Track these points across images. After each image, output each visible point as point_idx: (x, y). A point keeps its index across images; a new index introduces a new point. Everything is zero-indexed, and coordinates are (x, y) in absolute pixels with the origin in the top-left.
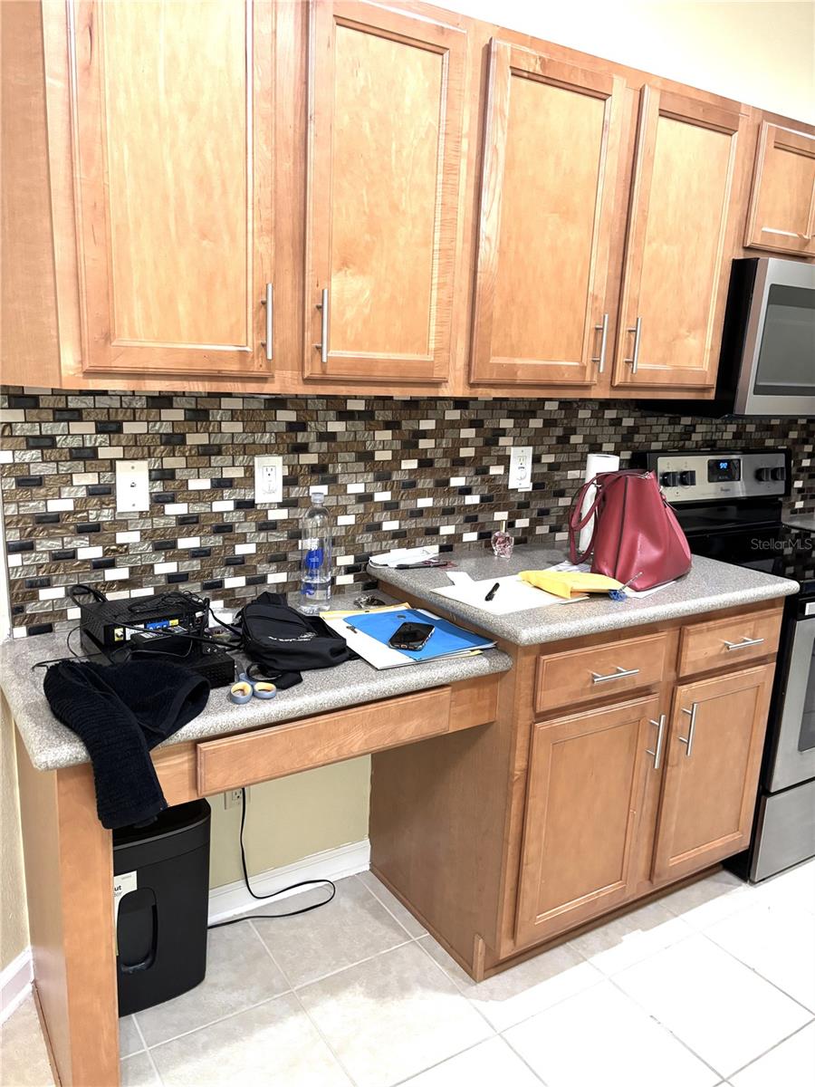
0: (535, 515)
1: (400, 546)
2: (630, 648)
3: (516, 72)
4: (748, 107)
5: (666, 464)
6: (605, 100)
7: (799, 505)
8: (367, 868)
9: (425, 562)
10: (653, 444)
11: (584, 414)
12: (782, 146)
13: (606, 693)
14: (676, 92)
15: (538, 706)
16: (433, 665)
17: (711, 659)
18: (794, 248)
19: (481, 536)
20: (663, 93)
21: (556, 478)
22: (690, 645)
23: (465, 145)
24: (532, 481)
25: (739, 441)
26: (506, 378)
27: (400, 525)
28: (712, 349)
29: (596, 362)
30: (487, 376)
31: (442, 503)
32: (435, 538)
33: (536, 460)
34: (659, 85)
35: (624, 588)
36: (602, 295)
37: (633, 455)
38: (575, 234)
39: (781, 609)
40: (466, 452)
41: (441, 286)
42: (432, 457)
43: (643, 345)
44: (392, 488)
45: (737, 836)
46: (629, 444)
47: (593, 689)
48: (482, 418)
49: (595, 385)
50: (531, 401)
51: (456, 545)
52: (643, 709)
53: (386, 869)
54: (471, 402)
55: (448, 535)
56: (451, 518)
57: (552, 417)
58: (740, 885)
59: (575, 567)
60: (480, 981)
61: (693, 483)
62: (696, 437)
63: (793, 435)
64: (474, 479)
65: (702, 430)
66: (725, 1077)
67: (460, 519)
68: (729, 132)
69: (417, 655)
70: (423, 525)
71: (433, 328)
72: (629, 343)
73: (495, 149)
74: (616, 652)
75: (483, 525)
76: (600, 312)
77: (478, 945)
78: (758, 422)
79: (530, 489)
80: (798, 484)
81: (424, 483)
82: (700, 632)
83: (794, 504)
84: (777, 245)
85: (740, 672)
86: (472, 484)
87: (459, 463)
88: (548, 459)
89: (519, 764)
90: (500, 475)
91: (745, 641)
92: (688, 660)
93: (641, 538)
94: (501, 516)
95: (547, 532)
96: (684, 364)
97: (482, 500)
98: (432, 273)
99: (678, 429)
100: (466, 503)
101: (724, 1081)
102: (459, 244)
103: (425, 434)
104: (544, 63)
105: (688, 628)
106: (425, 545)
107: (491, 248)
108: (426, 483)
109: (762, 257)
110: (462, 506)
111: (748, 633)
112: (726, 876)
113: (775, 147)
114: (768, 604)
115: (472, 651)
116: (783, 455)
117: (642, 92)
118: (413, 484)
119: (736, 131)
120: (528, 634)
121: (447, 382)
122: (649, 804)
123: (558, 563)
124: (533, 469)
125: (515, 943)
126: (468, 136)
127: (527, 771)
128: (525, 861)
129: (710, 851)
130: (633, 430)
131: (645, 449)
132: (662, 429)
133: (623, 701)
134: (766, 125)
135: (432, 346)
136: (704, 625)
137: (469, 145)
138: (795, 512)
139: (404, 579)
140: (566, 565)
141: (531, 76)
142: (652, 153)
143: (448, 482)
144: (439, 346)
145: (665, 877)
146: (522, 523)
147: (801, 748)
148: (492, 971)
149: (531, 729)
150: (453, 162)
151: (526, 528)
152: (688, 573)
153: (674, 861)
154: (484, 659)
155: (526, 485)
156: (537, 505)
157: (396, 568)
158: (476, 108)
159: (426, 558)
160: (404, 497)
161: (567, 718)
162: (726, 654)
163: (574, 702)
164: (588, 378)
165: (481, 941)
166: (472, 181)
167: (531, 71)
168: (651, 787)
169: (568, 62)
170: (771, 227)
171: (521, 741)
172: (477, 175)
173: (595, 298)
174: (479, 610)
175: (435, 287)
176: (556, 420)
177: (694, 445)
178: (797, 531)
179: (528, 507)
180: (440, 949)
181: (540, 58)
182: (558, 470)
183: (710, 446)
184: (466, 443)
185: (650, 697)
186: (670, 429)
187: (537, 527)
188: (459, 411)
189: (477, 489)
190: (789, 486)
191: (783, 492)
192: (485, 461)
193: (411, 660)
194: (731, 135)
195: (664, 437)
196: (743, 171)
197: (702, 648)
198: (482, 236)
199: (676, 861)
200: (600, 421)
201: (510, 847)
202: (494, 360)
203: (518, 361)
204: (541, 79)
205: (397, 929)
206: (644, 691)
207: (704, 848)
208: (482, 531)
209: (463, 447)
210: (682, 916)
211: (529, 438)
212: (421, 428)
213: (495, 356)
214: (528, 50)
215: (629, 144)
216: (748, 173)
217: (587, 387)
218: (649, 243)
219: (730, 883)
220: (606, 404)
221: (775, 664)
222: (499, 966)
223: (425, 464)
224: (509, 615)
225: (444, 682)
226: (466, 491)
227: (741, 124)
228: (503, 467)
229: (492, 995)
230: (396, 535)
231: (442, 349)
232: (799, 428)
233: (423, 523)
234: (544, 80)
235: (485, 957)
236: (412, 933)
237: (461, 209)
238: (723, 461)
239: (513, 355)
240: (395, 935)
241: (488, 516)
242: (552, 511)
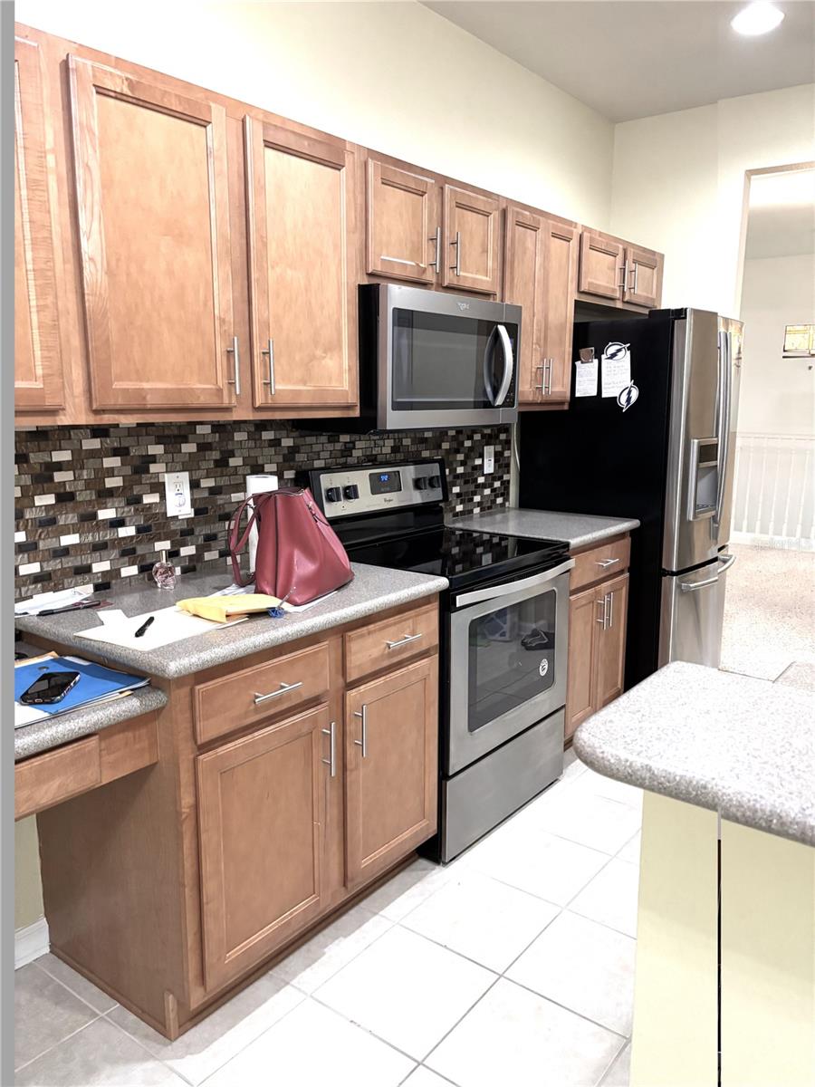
0: (201, 540)
1: (44, 591)
2: (291, 663)
3: (101, 91)
4: (353, 144)
5: (328, 481)
6: (205, 127)
7: (459, 508)
8: (47, 950)
9: (75, 605)
10: (315, 462)
11: (240, 436)
12: (389, 183)
13: (272, 712)
14: (279, 125)
15: (199, 738)
16: (73, 715)
17: (375, 660)
18: (413, 275)
19: (142, 569)
20: (266, 126)
21: (220, 502)
22: (353, 650)
23: (51, 159)
24: (192, 506)
25: (398, 455)
26: (134, 404)
27: (41, 567)
28: (350, 369)
29: (232, 384)
30: (111, 402)
31: (90, 538)
32: (87, 577)
33: (194, 485)
34: (261, 116)
35: (281, 604)
36: (230, 317)
37: (297, 474)
38: (192, 258)
39: (436, 605)
40: (111, 483)
41: (40, 309)
42: (73, 489)
43: (278, 367)
44: (27, 527)
45: (424, 823)
46: (292, 464)
47: (257, 710)
48: (127, 445)
49: (235, 407)
50: (179, 426)
51: (114, 582)
52: (314, 719)
53: (67, 949)
54: (112, 430)
55: (102, 572)
56: (104, 553)
57: (205, 441)
58: (433, 869)
59: (242, 590)
60: (176, 1039)
61: (356, 497)
62: (356, 453)
63: (445, 446)
64: (126, 509)
65: (361, 447)
66: (420, 1060)
67: (115, 553)
68: (338, 167)
69: (53, 708)
70: (70, 564)
71: (38, 353)
72: (265, 366)
73: (87, 167)
74: (277, 669)
75: (143, 556)
76: (229, 335)
77: (168, 1003)
78: (413, 435)
79: (192, 515)
80: (456, 490)
81: (66, 519)
82: (362, 636)
83: (455, 508)
84: (397, 272)
85: (405, 669)
86: (124, 515)
87: (105, 495)
88: (207, 483)
89: (187, 800)
90: (156, 503)
91: (406, 638)
92: (352, 665)
93: (297, 555)
94: (163, 546)
95: (217, 557)
96: (324, 384)
97: (139, 530)
98: (29, 296)
99: (339, 446)
100: (120, 536)
101: (419, 1064)
102: (59, 265)
103: (60, 466)
104: (131, 84)
105: (350, 634)
106: (76, 585)
107: (97, 271)
108: (67, 518)
109: (382, 283)
110: (116, 540)
111: (408, 631)
112: (423, 863)
113: (383, 183)
114: (422, 601)
115: (121, 693)
116: (437, 465)
117: (244, 121)
118: (53, 521)
119: (343, 166)
120: (174, 667)
121: (64, 409)
122: (334, 812)
123: (225, 588)
124: (192, 494)
125: (205, 989)
126: (53, 151)
127: (196, 806)
128: (205, 900)
129: (399, 844)
130: (294, 450)
131: (309, 467)
132: (322, 447)
133: (291, 716)
134: (371, 163)
135: (39, 371)
136: (364, 630)
137: (57, 162)
138: (456, 515)
139: (46, 626)
140: (233, 588)
141: (119, 96)
142: (262, 182)
143: (95, 516)
144: (47, 371)
145: (359, 880)
146: (188, 551)
147: (471, 729)
148: (188, 1025)
149: (195, 761)
150: (38, 177)
151: (193, 555)
152: (351, 581)
153: (365, 862)
154: (134, 699)
155: (186, 511)
156: (202, 531)
157: (38, 615)
158: (60, 124)
159: (77, 599)
160: (43, 536)
161: (233, 744)
162: (389, 653)
163: (239, 726)
164: (226, 401)
165: (171, 996)
166: (66, 199)
167: (118, 90)
168: (333, 795)
169: (160, 86)
170: (388, 256)
171: (185, 777)
172: (71, 193)
173: (223, 321)
174: (126, 649)
175: (34, 310)
176: (210, 443)
177: (356, 461)
178: (461, 532)
179: (193, 534)
180: (132, 1017)
181: (127, 79)
182: (220, 493)
183: (371, 461)
184: (111, 472)
185: (319, 707)
186: (330, 447)
187: (206, 554)
188: (99, 440)
189: (130, 521)
190: (446, 492)
191: (441, 498)
192: (136, 490)
193: (47, 715)
194: (340, 170)
195: (326, 455)
196: (356, 204)
197: (365, 651)
198: (85, 257)
199: (368, 861)
200: (258, 442)
201: (187, 890)
202: (117, 385)
203: (146, 385)
204: (130, 100)
205: (82, 1008)
206: (314, 701)
207: (394, 843)
208: (144, 564)
209: (108, 477)
210: (381, 913)
211: (183, 463)
212: (54, 460)
213: (118, 381)
214: (112, 70)
215: (238, 172)
216: (361, 205)
217: (228, 409)
218: (273, 267)
219: (424, 869)
220: (262, 425)
221: (437, 655)
222: (196, 1017)
223: (65, 497)
224: (159, 648)
225: (87, 732)
226: (119, 523)
227: (346, 160)
228: (158, 495)
229: (189, 1050)
230: (36, 579)
231: (52, 375)
232: (450, 439)
233: (70, 562)
234: (134, 101)
235: (178, 1013)
236: (99, 1010)
237: (56, 229)
238: (384, 474)
239: (140, 379)
240: (80, 1017)
241: (147, 547)
242: (220, 535)
